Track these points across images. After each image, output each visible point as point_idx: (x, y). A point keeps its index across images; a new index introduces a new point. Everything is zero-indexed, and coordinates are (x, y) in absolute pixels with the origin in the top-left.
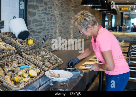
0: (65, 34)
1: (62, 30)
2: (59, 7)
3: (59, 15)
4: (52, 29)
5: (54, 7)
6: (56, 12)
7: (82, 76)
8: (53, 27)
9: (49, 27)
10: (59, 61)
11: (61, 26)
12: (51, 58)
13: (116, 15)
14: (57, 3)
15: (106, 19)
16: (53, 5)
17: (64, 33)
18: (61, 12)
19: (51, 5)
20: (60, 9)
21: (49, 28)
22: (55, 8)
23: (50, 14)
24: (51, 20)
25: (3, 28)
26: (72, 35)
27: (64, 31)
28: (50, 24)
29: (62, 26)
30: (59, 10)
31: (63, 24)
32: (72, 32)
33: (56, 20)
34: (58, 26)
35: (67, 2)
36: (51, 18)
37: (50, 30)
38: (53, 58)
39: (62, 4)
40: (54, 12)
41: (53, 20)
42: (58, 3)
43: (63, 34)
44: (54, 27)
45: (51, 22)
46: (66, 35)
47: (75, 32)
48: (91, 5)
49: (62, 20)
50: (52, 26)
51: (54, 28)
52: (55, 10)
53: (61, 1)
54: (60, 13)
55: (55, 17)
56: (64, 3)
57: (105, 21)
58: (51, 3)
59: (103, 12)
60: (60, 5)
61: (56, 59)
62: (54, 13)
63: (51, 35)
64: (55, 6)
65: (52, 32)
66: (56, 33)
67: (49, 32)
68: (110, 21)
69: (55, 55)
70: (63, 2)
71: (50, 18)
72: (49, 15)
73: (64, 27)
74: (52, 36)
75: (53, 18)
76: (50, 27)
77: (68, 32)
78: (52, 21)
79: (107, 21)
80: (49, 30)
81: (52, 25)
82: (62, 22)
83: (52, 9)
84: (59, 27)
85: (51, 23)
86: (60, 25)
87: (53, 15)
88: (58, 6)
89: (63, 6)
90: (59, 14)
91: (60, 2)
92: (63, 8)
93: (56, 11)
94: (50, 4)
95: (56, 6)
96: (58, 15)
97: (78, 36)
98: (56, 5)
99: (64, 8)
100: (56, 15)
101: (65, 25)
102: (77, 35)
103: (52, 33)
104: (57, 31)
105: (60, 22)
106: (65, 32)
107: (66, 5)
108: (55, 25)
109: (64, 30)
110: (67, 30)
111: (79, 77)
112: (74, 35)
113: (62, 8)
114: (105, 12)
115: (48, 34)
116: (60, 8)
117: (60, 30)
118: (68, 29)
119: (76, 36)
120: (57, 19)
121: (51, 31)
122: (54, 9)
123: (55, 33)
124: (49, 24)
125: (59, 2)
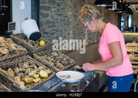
0: (79, 35)
1: (75, 31)
3: (72, 16)
4: (65, 30)
5: (67, 8)
6: (69, 13)
7: (95, 77)
8: (66, 28)
9: (62, 28)
10: (71, 62)
11: (74, 27)
12: (63, 59)
13: (132, 15)
14: (70, 4)
15: (122, 20)
16: (66, 6)
17: (78, 34)
18: (75, 13)
19: (64, 6)
20: (74, 10)
21: (63, 30)
22: (68, 9)
23: (64, 15)
24: (64, 21)
25: (15, 29)
26: (86, 36)
27: (78, 32)
28: (63, 25)
29: (75, 27)
30: (72, 11)
31: (77, 25)
32: (86, 33)
33: (69, 21)
34: (71, 27)
35: (80, 3)
37: (64, 31)
38: (65, 59)
39: (76, 5)
40: (67, 13)
41: (67, 22)
42: (72, 4)
43: (76, 35)
44: (67, 28)
45: (64, 23)
46: (80, 36)
47: (90, 34)
48: (105, 5)
49: (75, 21)
50: (65, 28)
51: (67, 29)
52: (68, 11)
53: (74, 2)
54: (74, 14)
55: (68, 18)
56: (77, 4)
58: (64, 4)
60: (73, 6)
61: (68, 60)
62: (68, 14)
63: (64, 36)
64: (68, 7)
65: (65, 33)
66: (70, 34)
67: (62, 34)
68: (127, 22)
69: (67, 56)
70: (77, 3)
71: (63, 19)
72: (62, 16)
73: (77, 29)
74: (66, 37)
75: (66, 19)
76: (63, 28)
77: (82, 33)
79: (123, 21)
80: (63, 31)
81: (65, 26)
82: (75, 23)
83: (65, 10)
84: (72, 28)
85: (64, 24)
86: (74, 26)
88: (71, 7)
89: (77, 6)
90: (73, 15)
91: (73, 3)
92: (76, 9)
93: (69, 12)
94: (63, 5)
95: (69, 6)
96: (71, 16)
97: (92, 37)
98: (70, 6)
99: (77, 9)
100: (69, 16)
101: (79, 26)
102: (92, 36)
103: (65, 35)
104: (71, 32)
105: (74, 23)
106: (79, 33)
107: (80, 6)
108: (69, 27)
109: (78, 31)
110: (80, 31)
111: (91, 78)
112: (88, 36)
113: (75, 9)
114: (120, 12)
115: (62, 35)
116: (73, 9)
117: (73, 31)
118: (83, 30)
119: (91, 37)
120: (71, 20)
121: (64, 32)
122: (67, 10)
123: (69, 34)
124: (62, 25)
125: (72, 3)
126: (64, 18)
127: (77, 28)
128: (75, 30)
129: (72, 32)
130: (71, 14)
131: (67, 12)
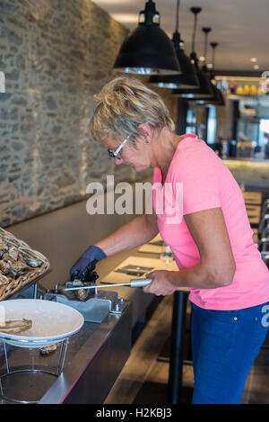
0: (60, 165)
1: (50, 152)
2: (42, 74)
3: (41, 103)
4: (18, 148)
5: (26, 75)
6: (31, 92)
8: (20, 141)
9: (7, 141)
11: (47, 137)
13: (220, 107)
14: (36, 63)
15: (190, 119)
16: (23, 67)
17: (60, 161)
18: (49, 91)
19: (15, 67)
20: (46, 81)
21: (9, 145)
22: (29, 76)
23: (12, 97)
24: (15, 117)
26: (84, 168)
27: (59, 154)
28: (10, 130)
29: (50, 139)
30: (41, 84)
31: (57, 130)
32: (84, 158)
33: (30, 118)
34: (38, 137)
35: (68, 62)
36: (15, 111)
37: (11, 149)
39: (53, 67)
40: (24, 91)
41: (23, 118)
42: (40, 63)
43: (53, 163)
44: (25, 139)
45: (13, 122)
46: (65, 166)
47: (95, 159)
48: (148, 72)
49: (50, 119)
50: (17, 138)
51: (25, 143)
52: (27, 85)
53: (47, 56)
54: (46, 95)
55: (29, 106)
56: (58, 64)
57: (187, 125)
58: (15, 58)
59: (184, 96)
60: (44, 69)
62: (26, 94)
63: (14, 165)
64: (29, 70)
65: (17, 158)
66: (32, 160)
67: (6, 158)
68: (202, 126)
70: (57, 58)
71: (9, 111)
72: (9, 101)
73: (58, 141)
74: (19, 170)
75: (22, 109)
76: (12, 141)
77: (70, 157)
78: (19, 119)
79: (192, 125)
80: (8, 150)
81: (18, 133)
82: (50, 126)
83: (20, 81)
84: (40, 139)
85: (15, 127)
86: (45, 134)
87: (21, 102)
88: (40, 71)
89: (57, 70)
90: (43, 99)
91: (46, 60)
92: (55, 78)
93: (32, 86)
94: (12, 65)
95: (31, 70)
96: (38, 100)
97: (103, 170)
98: (34, 67)
99: (58, 81)
100: (31, 101)
101: (61, 135)
102: (100, 167)
103: (16, 161)
104: (36, 154)
105: (47, 123)
106: (60, 158)
107: (66, 71)
108: (29, 135)
109: (58, 150)
110: (66, 150)
112: (90, 166)
113: (51, 77)
114: (190, 96)
115: (4, 162)
116: (44, 78)
117: (43, 151)
118: (72, 147)
119: (97, 171)
120: (35, 114)
121: (12, 152)
122: (26, 80)
123: (29, 160)
124: (7, 129)
125: (42, 58)
126: (14, 106)
127: (54, 140)
128: (49, 147)
129: (40, 153)
130: (36, 94)
131: (24, 88)
